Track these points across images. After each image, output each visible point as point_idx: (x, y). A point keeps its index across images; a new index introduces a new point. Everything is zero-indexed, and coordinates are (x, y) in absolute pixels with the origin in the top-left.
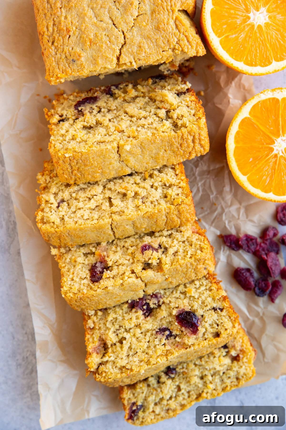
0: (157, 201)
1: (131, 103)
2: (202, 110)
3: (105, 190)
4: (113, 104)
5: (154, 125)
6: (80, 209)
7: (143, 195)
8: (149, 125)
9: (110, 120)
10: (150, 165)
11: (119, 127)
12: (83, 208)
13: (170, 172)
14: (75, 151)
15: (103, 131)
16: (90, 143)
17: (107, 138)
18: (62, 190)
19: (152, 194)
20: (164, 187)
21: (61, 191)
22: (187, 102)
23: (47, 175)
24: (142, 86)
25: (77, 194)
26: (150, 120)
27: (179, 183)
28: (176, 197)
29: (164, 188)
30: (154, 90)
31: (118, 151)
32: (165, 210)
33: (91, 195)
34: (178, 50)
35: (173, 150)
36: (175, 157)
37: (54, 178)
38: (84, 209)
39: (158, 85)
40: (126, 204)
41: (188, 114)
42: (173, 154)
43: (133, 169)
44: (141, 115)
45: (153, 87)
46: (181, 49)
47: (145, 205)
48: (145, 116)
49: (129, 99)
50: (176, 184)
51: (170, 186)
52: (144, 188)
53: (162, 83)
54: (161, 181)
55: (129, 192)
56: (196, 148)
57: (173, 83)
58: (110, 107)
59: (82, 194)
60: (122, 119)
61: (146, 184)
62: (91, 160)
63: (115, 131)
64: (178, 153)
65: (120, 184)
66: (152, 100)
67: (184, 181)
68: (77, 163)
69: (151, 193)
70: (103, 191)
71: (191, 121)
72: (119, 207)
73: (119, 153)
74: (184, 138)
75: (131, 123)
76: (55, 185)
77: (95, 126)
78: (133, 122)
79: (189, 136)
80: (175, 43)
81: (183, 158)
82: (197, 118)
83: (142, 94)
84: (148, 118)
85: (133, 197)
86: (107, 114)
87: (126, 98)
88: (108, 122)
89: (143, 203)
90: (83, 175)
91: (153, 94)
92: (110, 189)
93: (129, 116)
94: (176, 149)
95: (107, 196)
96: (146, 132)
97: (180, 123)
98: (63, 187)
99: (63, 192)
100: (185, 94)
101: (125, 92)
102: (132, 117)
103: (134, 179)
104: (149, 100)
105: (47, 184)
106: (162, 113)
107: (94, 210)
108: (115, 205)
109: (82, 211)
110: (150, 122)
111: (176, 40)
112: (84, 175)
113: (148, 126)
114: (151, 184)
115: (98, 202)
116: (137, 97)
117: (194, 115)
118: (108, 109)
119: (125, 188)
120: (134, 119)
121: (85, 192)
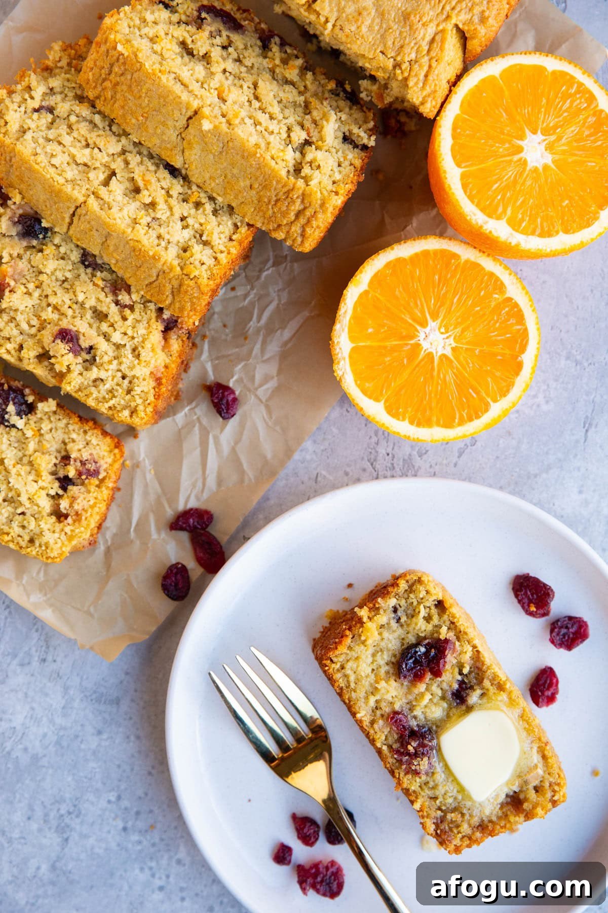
0: (169, 243)
1: (275, 82)
2: (351, 187)
3: (118, 157)
4: (252, 57)
5: (271, 138)
6: (60, 143)
7: (158, 216)
8: (266, 130)
9: (225, 71)
10: (213, 185)
11: (226, 91)
12: (64, 146)
13: (227, 224)
14: (136, 56)
15: (199, 73)
16: (166, 67)
17: (195, 87)
18: (66, 96)
19: (172, 227)
20: (198, 236)
21: (63, 96)
22: (345, 158)
23: (69, 55)
24: (315, 79)
25: (78, 122)
26: (273, 126)
27: (222, 252)
28: (197, 263)
29: (195, 237)
30: (322, 100)
31: (190, 118)
32: (164, 264)
33: (95, 143)
34: (402, 73)
35: (260, 197)
36: (255, 209)
37: (73, 69)
38: (65, 150)
39: (336, 101)
40: (126, 202)
41: (329, 173)
42: (256, 202)
43: (187, 166)
44: (270, 109)
45: (327, 95)
46: (406, 74)
47: (147, 232)
48: (274, 116)
49: (280, 77)
50: (215, 248)
51: (206, 243)
52: (171, 209)
53: (342, 103)
54: (201, 225)
55: (145, 193)
56: (293, 229)
57: (356, 119)
58: (244, 57)
59: (85, 129)
60: (241, 87)
61: (177, 206)
62: (144, 91)
63: (216, 89)
64: (264, 208)
65: (148, 170)
66: (307, 108)
67: (229, 256)
68: (122, 74)
69: (171, 224)
70: (116, 156)
71: (322, 186)
72: (112, 197)
73: (190, 121)
74: (291, 195)
75: (247, 104)
76: (64, 78)
77: (198, 58)
78: (250, 105)
79: (299, 200)
80: (407, 59)
81: (263, 223)
82: (334, 190)
83: (302, 89)
84: (276, 122)
85: (145, 205)
86: (231, 60)
87: (277, 70)
88: (220, 69)
89: (148, 225)
90: (114, 99)
91: (314, 102)
92: (127, 163)
93: (254, 94)
94: (266, 200)
95: (113, 166)
96: (251, 134)
97: (306, 170)
98: (71, 94)
99: (63, 100)
100: (354, 148)
101: (285, 62)
102: (257, 98)
103: (172, 184)
104: (303, 104)
105: (57, 67)
106: (299, 136)
107: (77, 164)
108: (110, 189)
109: (59, 148)
110: (271, 129)
111: (413, 56)
112: (115, 102)
113: (263, 131)
114: (185, 215)
115: (94, 161)
116: (292, 83)
117: (334, 183)
118: (239, 57)
119: (147, 183)
120: (256, 104)
121: (91, 131)
